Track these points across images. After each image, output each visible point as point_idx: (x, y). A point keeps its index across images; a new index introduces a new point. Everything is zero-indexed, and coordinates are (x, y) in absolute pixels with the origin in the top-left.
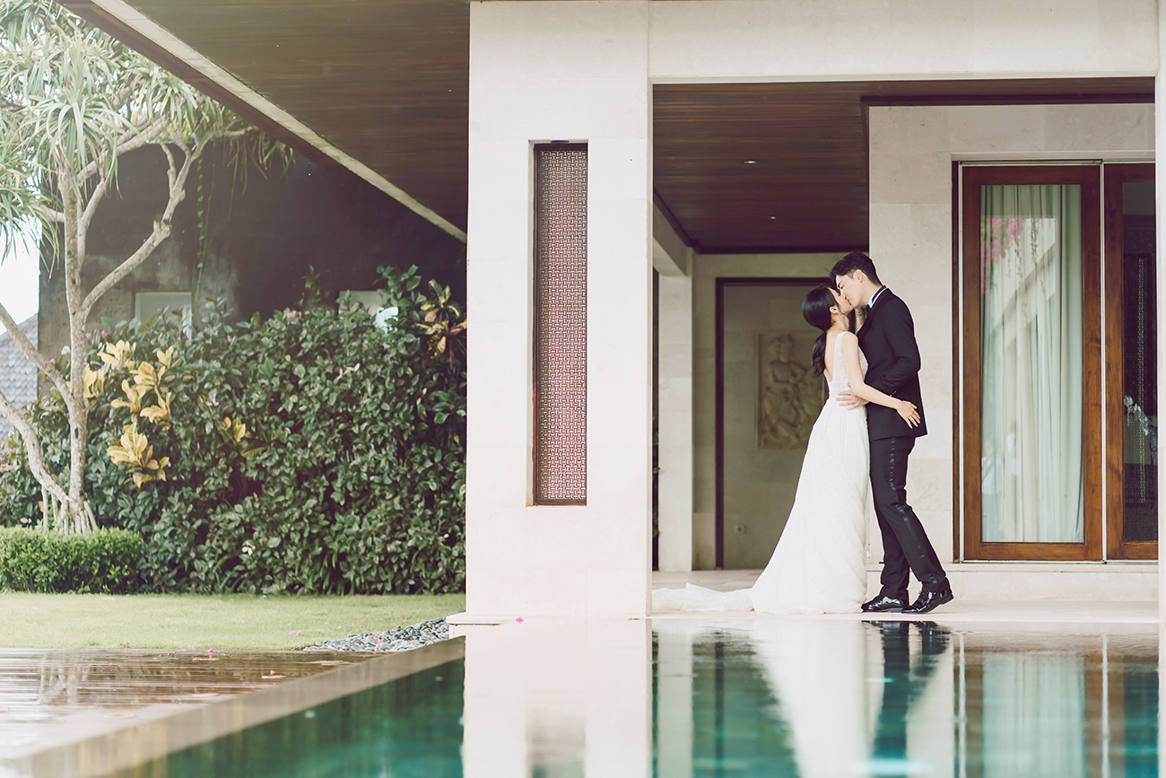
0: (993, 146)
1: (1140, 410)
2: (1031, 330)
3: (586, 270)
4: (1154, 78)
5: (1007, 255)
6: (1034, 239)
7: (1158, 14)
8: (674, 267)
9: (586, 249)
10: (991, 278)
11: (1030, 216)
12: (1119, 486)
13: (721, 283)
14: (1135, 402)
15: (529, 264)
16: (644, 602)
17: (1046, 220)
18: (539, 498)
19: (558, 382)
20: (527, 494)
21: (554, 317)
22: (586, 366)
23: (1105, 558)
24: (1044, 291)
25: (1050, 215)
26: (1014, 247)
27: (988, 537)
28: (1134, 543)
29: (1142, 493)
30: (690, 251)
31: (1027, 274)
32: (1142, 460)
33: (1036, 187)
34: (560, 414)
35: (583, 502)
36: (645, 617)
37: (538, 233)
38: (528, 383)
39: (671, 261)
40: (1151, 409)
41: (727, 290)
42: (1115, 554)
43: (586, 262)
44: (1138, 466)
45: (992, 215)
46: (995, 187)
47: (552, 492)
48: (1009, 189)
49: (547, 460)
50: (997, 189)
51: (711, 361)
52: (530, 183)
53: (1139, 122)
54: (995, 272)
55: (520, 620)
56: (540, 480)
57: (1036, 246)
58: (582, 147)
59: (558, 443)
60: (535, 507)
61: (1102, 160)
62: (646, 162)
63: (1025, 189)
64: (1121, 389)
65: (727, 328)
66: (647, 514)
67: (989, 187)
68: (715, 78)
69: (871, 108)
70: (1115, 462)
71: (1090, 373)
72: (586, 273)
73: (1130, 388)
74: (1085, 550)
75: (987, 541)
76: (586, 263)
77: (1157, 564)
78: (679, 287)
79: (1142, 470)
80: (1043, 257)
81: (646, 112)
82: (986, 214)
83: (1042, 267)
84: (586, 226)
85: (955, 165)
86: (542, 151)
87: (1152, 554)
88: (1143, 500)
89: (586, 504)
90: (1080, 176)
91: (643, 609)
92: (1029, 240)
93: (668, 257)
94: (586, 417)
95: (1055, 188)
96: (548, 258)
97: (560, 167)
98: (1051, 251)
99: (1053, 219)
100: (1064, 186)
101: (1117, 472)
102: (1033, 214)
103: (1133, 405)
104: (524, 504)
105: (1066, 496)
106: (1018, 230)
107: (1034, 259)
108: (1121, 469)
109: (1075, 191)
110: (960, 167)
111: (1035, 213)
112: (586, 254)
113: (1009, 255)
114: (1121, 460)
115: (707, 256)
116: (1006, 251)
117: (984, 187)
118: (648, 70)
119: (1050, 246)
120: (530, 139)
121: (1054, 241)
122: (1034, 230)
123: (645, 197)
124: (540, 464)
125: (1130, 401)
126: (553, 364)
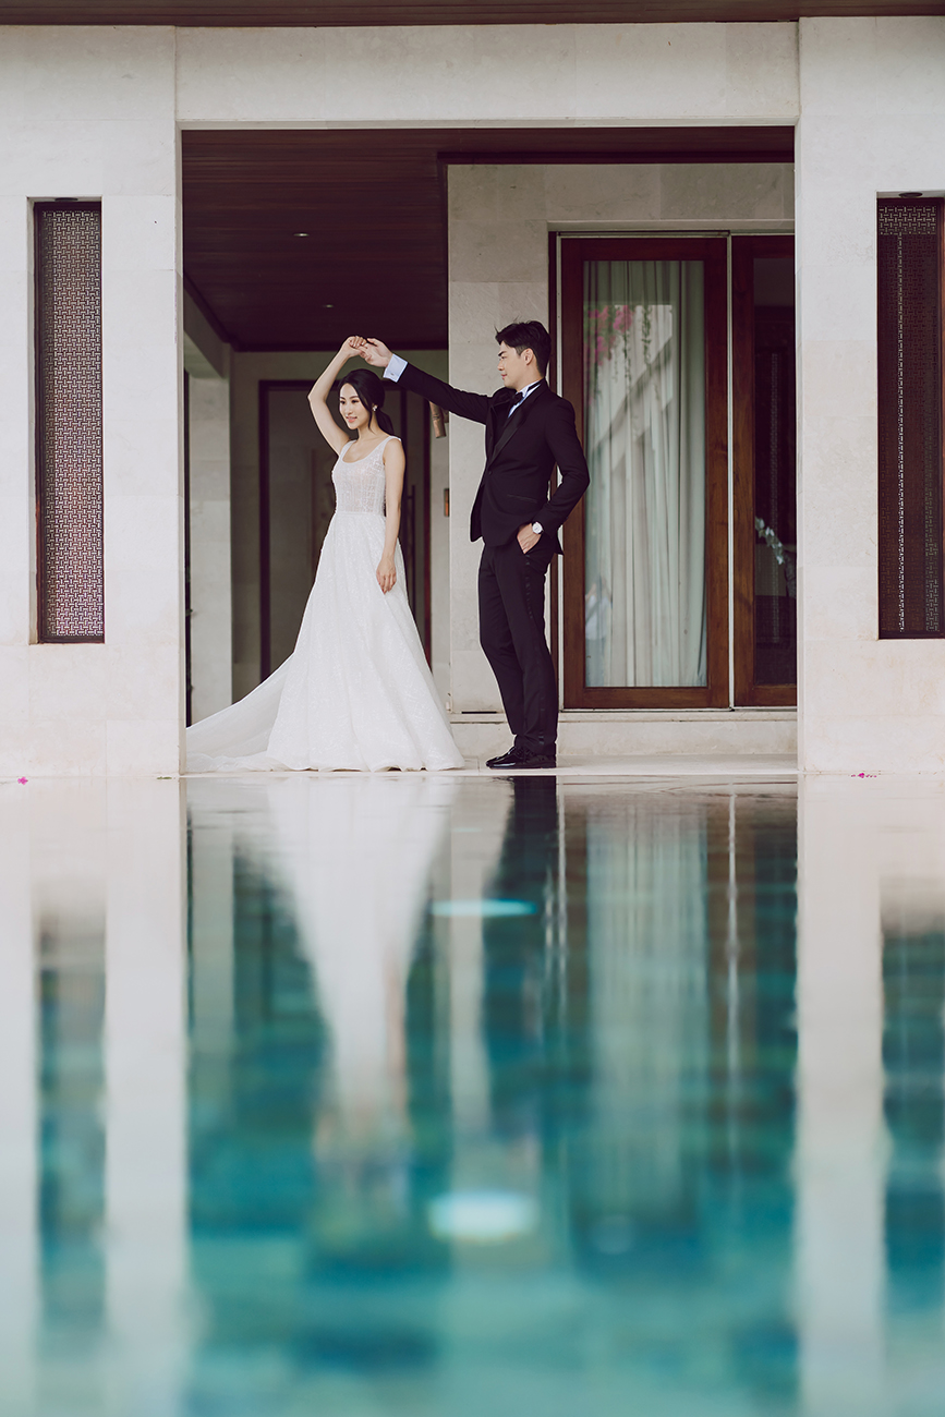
0: (598, 214)
1: (772, 534)
2: (642, 443)
3: (101, 357)
4: (793, 127)
5: (613, 356)
6: (646, 334)
7: (798, 49)
8: (207, 366)
9: (101, 331)
10: (596, 383)
11: (643, 302)
12: (749, 620)
13: (265, 387)
14: (767, 525)
15: (29, 348)
16: (176, 758)
17: (661, 307)
18: (45, 634)
19: (67, 493)
20: (30, 630)
21: (60, 415)
22: (102, 474)
23: (732, 705)
24: (658, 398)
25: (666, 301)
26: (622, 344)
27: (594, 681)
28: (767, 687)
29: (775, 631)
30: (227, 347)
31: (639, 374)
32: (775, 591)
33: (650, 264)
34: (70, 531)
35: (100, 639)
36: (178, 776)
37: (40, 311)
38: (30, 495)
39: (204, 359)
40: (788, 535)
41: (273, 395)
42: (745, 700)
43: (101, 347)
44: (769, 598)
45: (597, 300)
46: (600, 263)
47: (61, 626)
48: (617, 266)
49: (55, 589)
50: (603, 266)
51: (254, 481)
52: (29, 251)
53: (774, 185)
54: (600, 375)
55: (23, 781)
56: (45, 613)
57: (649, 342)
58: (94, 207)
59: (68, 567)
60: (40, 646)
61: (729, 231)
62: (174, 225)
63: (636, 266)
64: (751, 505)
65: (273, 442)
66: (180, 653)
67: (593, 263)
68: (258, 123)
69: (450, 166)
70: (744, 591)
71: (714, 485)
72: (101, 361)
73: (761, 510)
74: (707, 696)
75: (592, 686)
76: (101, 349)
77: (796, 710)
78: (215, 390)
79: (775, 604)
80: (659, 355)
81: (173, 164)
82: (589, 299)
83: (656, 368)
84: (100, 304)
85: (552, 236)
86: (45, 211)
87: (789, 699)
88: (776, 639)
89: (103, 642)
90: (702, 250)
91: (176, 766)
92: (640, 335)
93: (200, 354)
94: (102, 536)
95: (673, 265)
96: (53, 342)
97: (66, 229)
98: (667, 346)
99: (669, 307)
100: (683, 263)
101: (747, 603)
102: (647, 300)
103: (765, 528)
104: (27, 640)
105: (686, 632)
106: (627, 324)
107: (646, 360)
108: (751, 600)
109: (697, 268)
110: (558, 239)
111: (649, 299)
112: (101, 338)
113: (616, 356)
114: (751, 589)
115: (248, 354)
116: (613, 351)
117: (586, 263)
118: (176, 112)
119: (667, 340)
120: (31, 195)
121: (671, 334)
122: (647, 324)
123: (174, 268)
124: (46, 594)
125: (762, 524)
126: (60, 473)
